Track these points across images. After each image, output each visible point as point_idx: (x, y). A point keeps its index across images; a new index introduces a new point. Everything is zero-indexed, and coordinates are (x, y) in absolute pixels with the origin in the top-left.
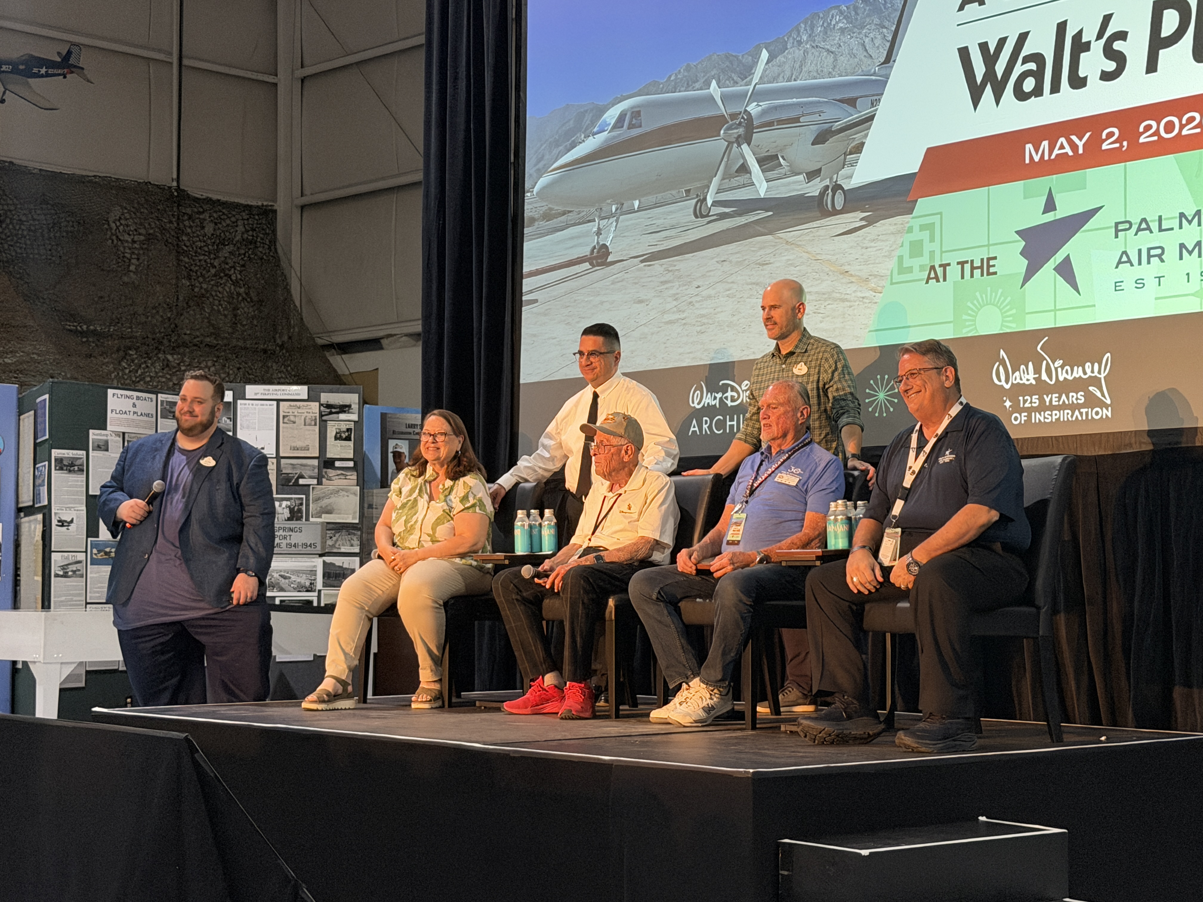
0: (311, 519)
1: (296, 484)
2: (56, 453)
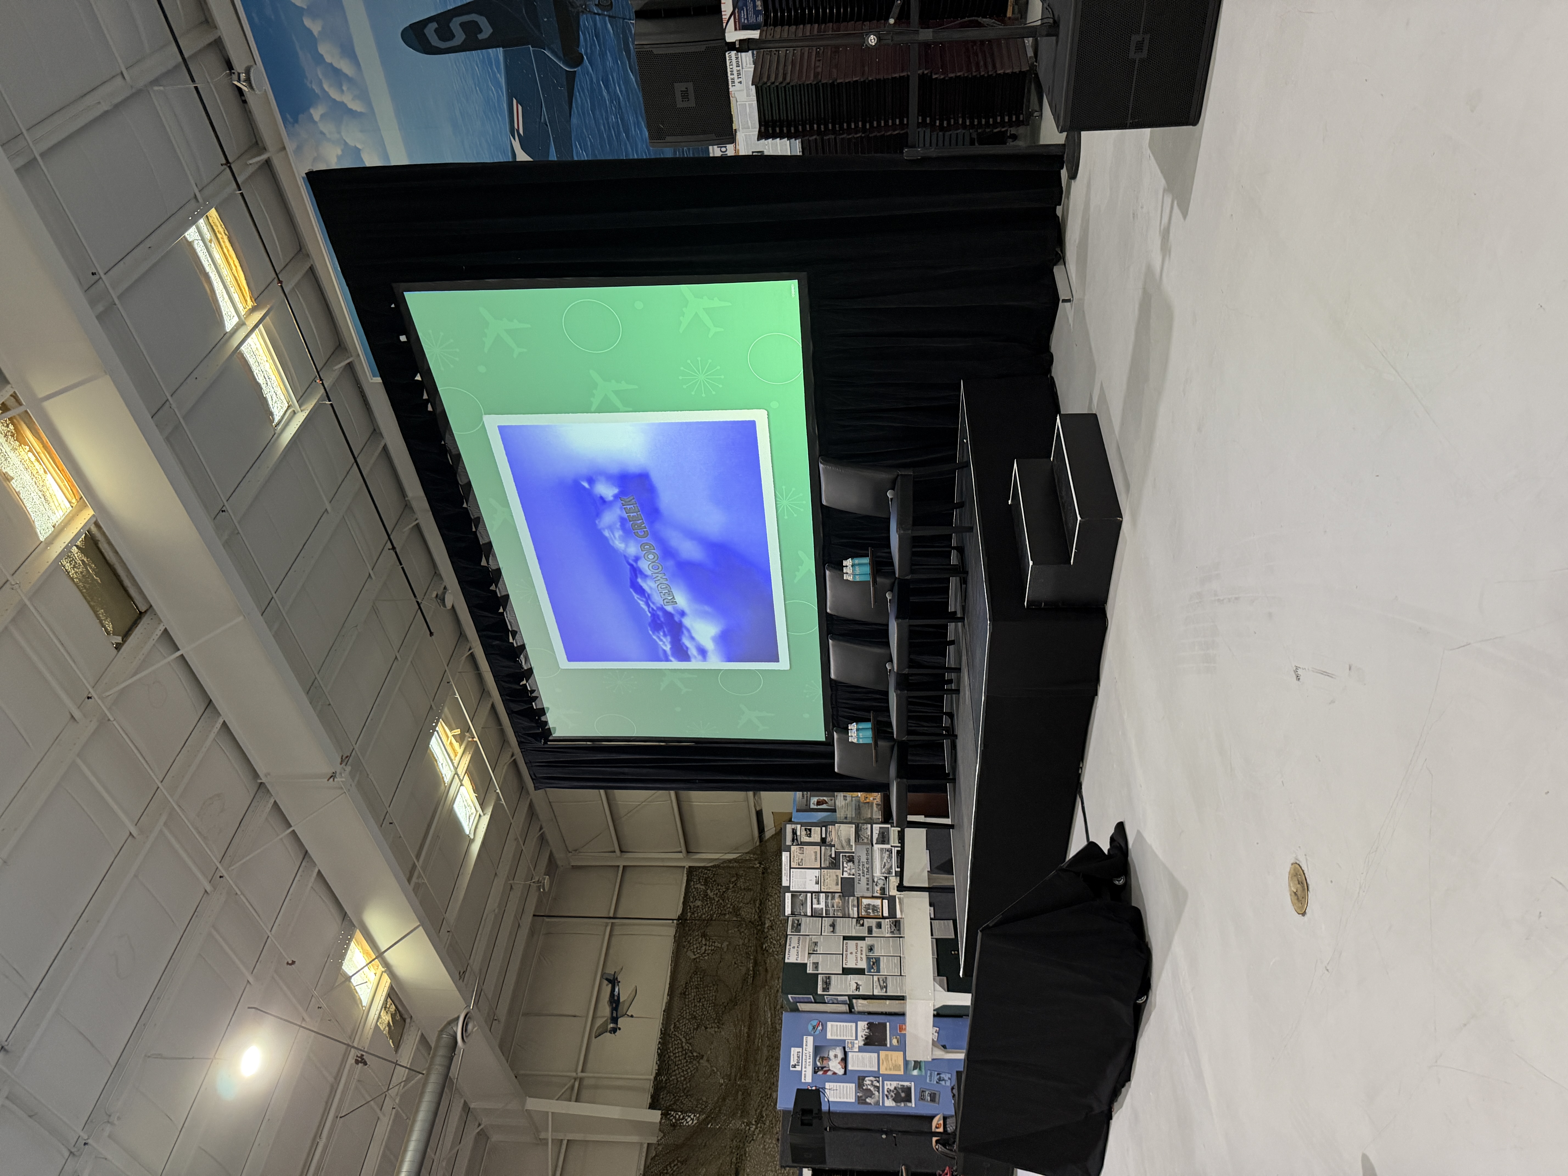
0: (853, 851)
1: (835, 859)
2: (820, 992)
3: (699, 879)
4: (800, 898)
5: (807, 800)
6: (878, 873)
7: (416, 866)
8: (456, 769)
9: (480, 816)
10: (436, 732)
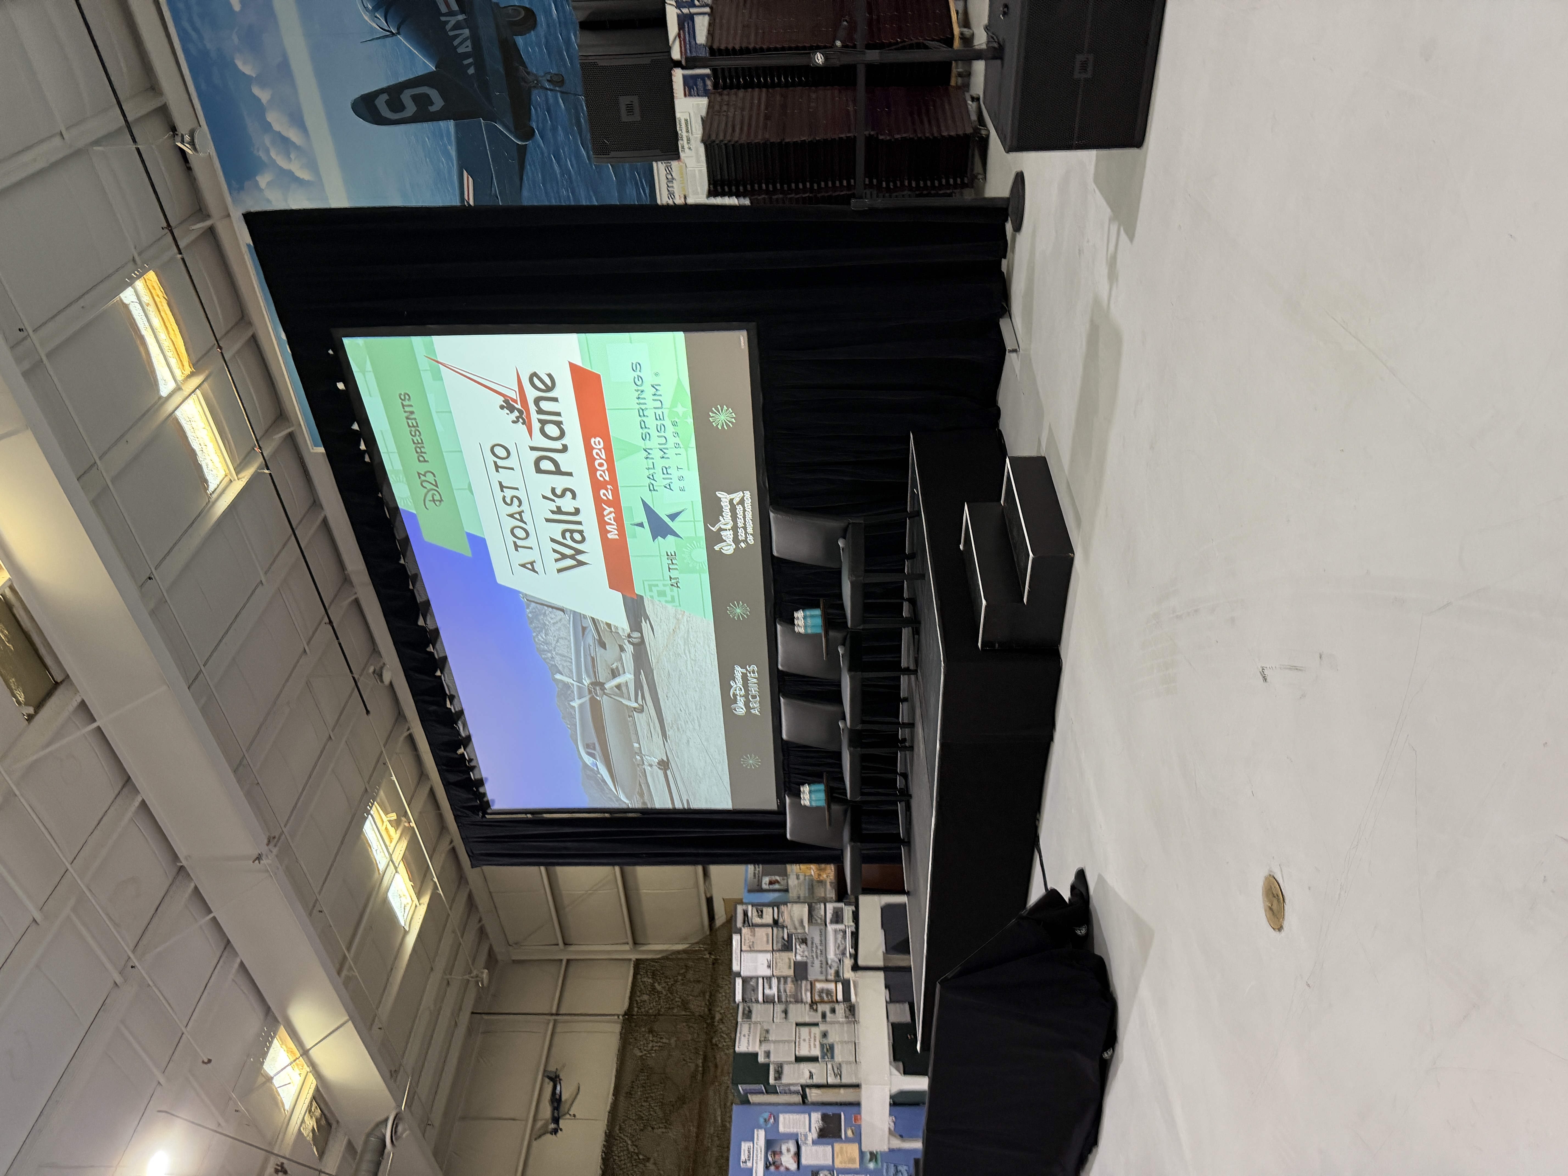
0: (806, 932)
1: (787, 941)
2: (771, 1081)
3: (647, 972)
4: (751, 983)
5: (759, 880)
6: (832, 955)
7: (347, 958)
8: (391, 855)
9: (416, 906)
10: (370, 816)
